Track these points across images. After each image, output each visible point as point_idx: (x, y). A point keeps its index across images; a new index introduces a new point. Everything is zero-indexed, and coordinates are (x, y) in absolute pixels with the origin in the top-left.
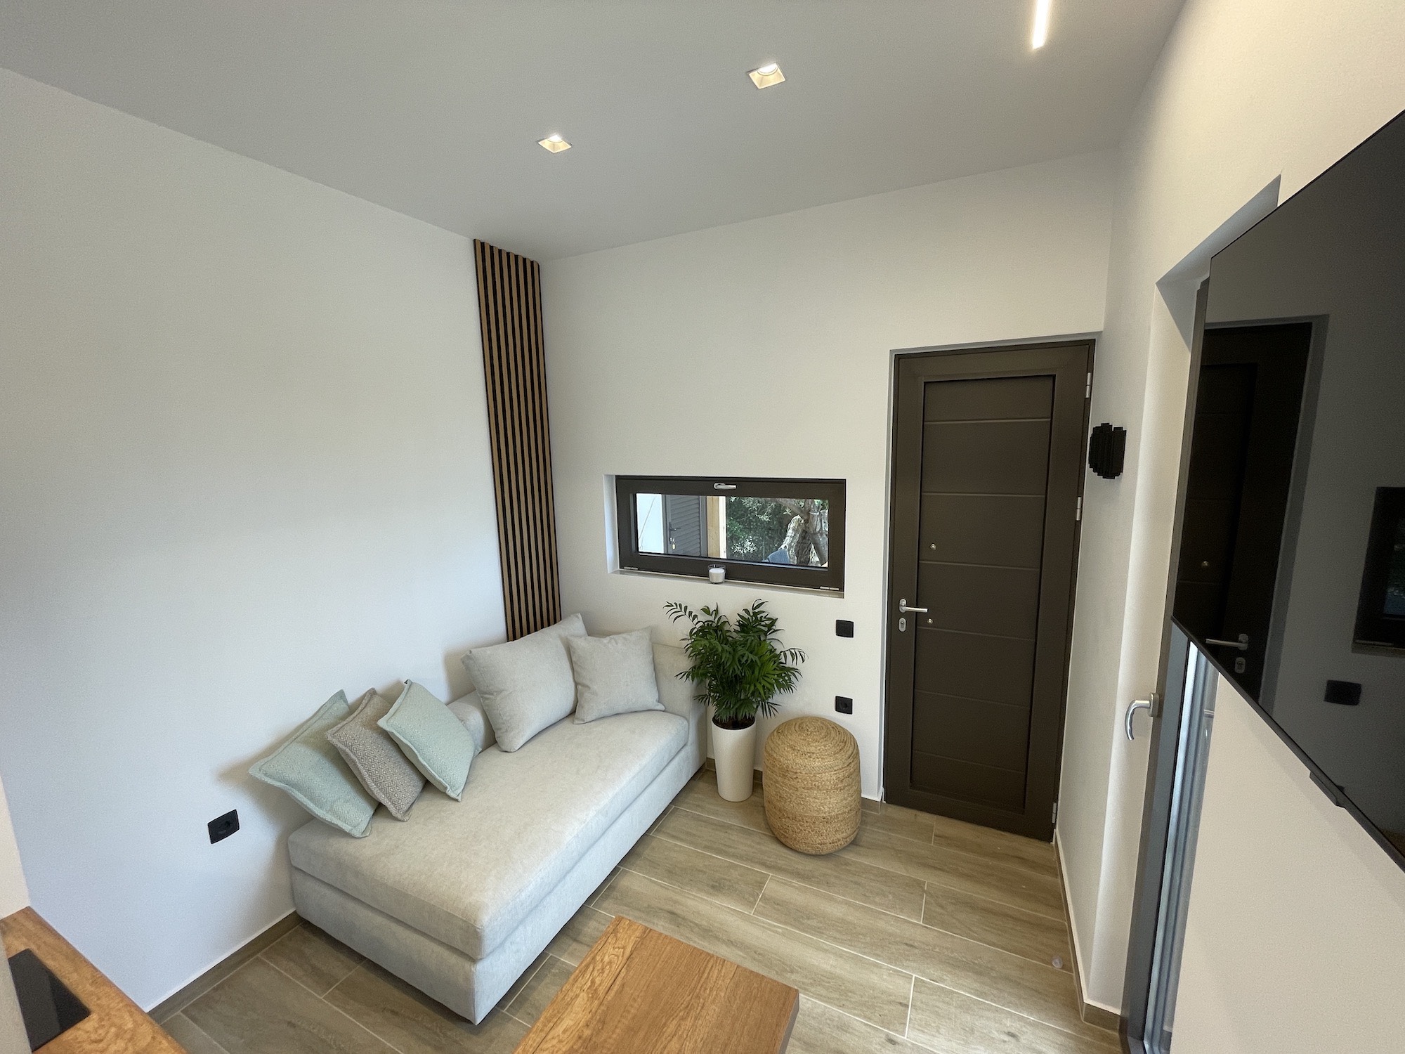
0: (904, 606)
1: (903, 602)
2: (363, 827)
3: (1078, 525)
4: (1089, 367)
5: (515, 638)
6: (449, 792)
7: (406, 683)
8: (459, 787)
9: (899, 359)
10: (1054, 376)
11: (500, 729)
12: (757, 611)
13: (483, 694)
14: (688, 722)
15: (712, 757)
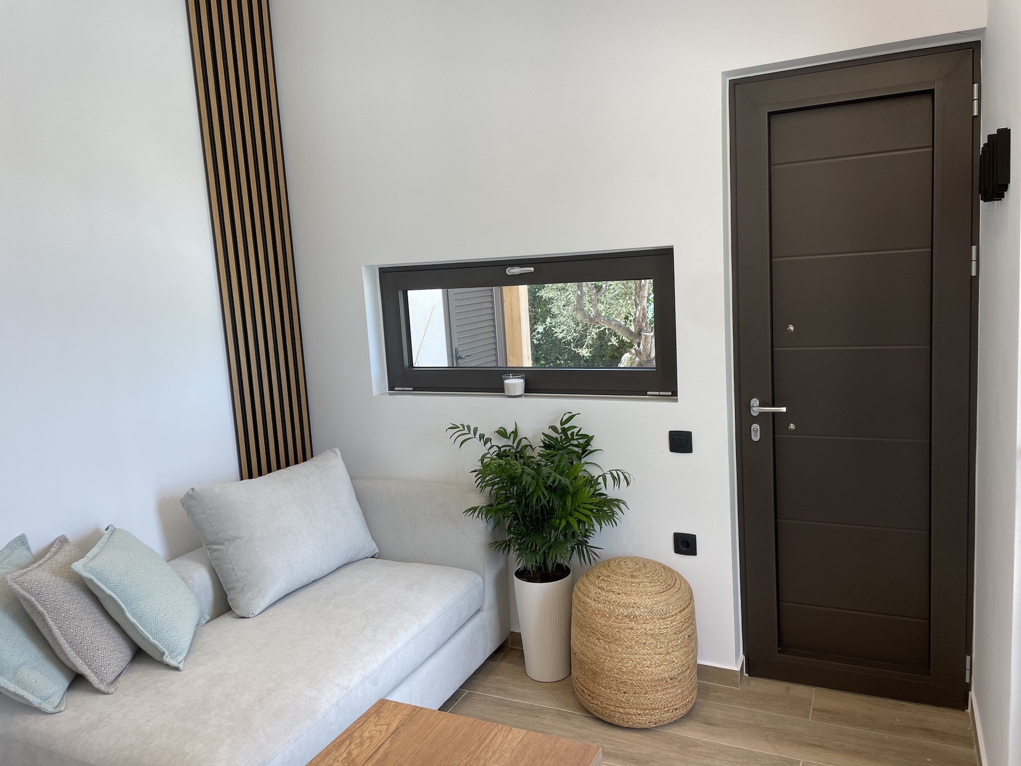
0: (756, 408)
1: (755, 402)
2: (56, 700)
3: (974, 282)
4: (976, 77)
5: (251, 476)
6: (168, 659)
7: (107, 530)
8: (180, 654)
9: (735, 84)
10: (931, 92)
11: (234, 588)
12: (566, 426)
13: (209, 544)
14: (483, 578)
15: (517, 631)
